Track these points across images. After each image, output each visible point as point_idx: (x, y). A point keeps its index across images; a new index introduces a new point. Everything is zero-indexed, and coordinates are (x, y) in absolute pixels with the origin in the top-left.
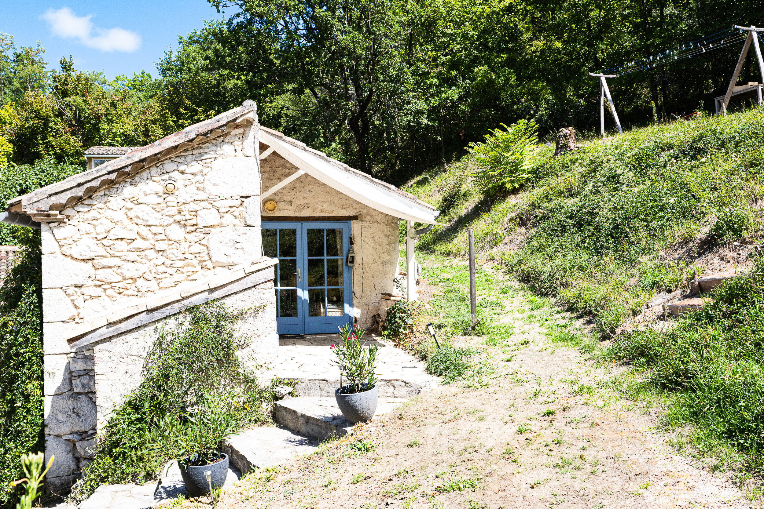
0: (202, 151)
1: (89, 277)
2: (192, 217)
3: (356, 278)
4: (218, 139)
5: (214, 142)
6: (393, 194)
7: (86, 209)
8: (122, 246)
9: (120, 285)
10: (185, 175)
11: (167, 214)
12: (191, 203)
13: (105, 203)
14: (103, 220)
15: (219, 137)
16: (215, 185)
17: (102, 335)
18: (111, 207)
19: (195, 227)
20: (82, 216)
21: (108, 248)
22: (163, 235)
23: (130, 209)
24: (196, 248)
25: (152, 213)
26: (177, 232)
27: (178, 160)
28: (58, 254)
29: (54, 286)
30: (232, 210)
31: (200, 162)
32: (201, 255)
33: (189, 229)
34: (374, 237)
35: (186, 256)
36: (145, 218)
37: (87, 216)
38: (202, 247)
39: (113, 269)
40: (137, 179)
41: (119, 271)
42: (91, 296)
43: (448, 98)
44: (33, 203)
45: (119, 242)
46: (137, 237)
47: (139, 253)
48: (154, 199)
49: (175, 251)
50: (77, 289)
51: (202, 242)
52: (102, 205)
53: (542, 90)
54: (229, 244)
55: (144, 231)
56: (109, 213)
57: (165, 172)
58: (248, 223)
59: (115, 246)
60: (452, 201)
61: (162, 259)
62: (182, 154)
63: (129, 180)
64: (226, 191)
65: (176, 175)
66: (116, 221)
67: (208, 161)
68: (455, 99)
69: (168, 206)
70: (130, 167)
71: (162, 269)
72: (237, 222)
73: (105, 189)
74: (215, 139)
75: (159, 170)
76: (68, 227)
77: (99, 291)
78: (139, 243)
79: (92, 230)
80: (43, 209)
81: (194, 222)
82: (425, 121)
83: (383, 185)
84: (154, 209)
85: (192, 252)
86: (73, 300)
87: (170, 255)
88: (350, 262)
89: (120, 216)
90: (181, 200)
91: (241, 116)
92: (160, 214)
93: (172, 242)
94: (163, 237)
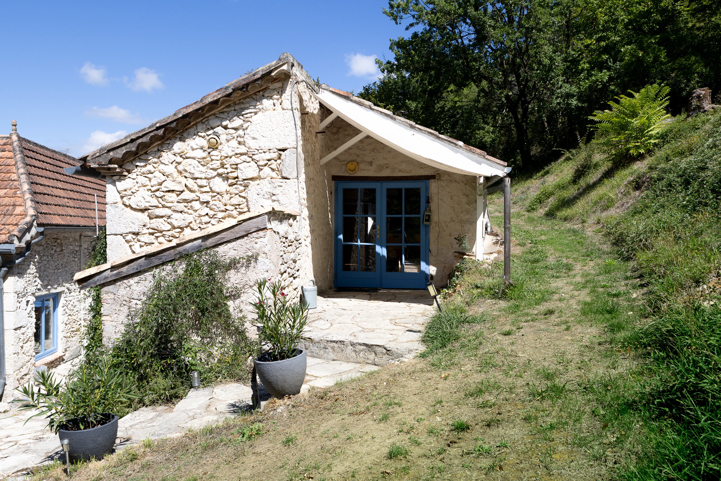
0: (243, 106)
1: (144, 226)
2: (234, 170)
3: (433, 236)
4: (258, 94)
5: (254, 97)
6: (461, 150)
7: (142, 164)
8: (172, 197)
9: (170, 233)
10: (228, 130)
11: (211, 167)
12: (233, 157)
13: (159, 158)
14: (157, 174)
15: (259, 91)
16: (254, 138)
17: (106, 278)
18: (163, 161)
19: (237, 179)
20: (139, 170)
21: (160, 199)
22: (208, 187)
23: (179, 163)
24: (236, 200)
25: (198, 167)
26: (219, 185)
27: (222, 116)
28: (120, 205)
29: (114, 232)
30: (269, 163)
31: (241, 117)
32: (241, 207)
33: (230, 181)
34: (452, 197)
35: (227, 207)
36: (191, 172)
37: (144, 170)
38: (242, 199)
39: (164, 218)
40: (185, 135)
41: (169, 220)
42: (146, 243)
43: (597, 80)
44: (95, 158)
45: (170, 194)
46: (185, 189)
47: (186, 204)
48: (200, 154)
49: (217, 203)
50: (134, 237)
51: (242, 194)
52: (155, 160)
53: (694, 64)
54: (266, 196)
55: (191, 183)
56: (162, 167)
57: (209, 127)
58: (284, 175)
59: (165, 197)
60: (583, 171)
61: (207, 210)
62: (225, 110)
63: (179, 136)
64: (264, 144)
65: (219, 130)
66: (167, 174)
67: (249, 115)
68: (605, 81)
69: (212, 160)
70: (175, 123)
71: (206, 219)
72: (274, 174)
73: (159, 145)
74: (255, 94)
75: (204, 126)
76: (128, 180)
77: (152, 238)
78: (187, 195)
79: (148, 183)
80: (103, 163)
81: (235, 175)
82: (574, 102)
83: (449, 141)
84: (199, 162)
85: (232, 203)
86: (130, 246)
87: (213, 207)
88: (427, 221)
89: (171, 169)
90: (224, 154)
91: (276, 69)
92: (205, 167)
93: (215, 194)
94: (207, 189)
